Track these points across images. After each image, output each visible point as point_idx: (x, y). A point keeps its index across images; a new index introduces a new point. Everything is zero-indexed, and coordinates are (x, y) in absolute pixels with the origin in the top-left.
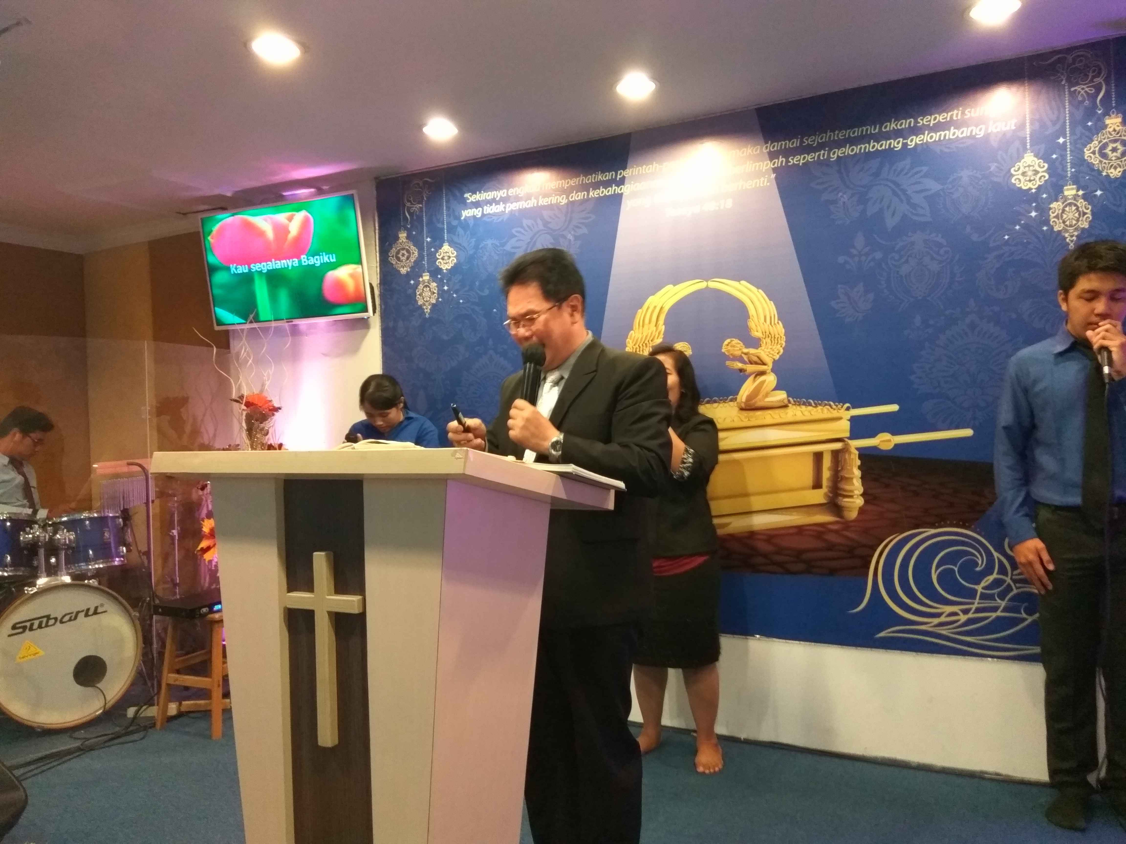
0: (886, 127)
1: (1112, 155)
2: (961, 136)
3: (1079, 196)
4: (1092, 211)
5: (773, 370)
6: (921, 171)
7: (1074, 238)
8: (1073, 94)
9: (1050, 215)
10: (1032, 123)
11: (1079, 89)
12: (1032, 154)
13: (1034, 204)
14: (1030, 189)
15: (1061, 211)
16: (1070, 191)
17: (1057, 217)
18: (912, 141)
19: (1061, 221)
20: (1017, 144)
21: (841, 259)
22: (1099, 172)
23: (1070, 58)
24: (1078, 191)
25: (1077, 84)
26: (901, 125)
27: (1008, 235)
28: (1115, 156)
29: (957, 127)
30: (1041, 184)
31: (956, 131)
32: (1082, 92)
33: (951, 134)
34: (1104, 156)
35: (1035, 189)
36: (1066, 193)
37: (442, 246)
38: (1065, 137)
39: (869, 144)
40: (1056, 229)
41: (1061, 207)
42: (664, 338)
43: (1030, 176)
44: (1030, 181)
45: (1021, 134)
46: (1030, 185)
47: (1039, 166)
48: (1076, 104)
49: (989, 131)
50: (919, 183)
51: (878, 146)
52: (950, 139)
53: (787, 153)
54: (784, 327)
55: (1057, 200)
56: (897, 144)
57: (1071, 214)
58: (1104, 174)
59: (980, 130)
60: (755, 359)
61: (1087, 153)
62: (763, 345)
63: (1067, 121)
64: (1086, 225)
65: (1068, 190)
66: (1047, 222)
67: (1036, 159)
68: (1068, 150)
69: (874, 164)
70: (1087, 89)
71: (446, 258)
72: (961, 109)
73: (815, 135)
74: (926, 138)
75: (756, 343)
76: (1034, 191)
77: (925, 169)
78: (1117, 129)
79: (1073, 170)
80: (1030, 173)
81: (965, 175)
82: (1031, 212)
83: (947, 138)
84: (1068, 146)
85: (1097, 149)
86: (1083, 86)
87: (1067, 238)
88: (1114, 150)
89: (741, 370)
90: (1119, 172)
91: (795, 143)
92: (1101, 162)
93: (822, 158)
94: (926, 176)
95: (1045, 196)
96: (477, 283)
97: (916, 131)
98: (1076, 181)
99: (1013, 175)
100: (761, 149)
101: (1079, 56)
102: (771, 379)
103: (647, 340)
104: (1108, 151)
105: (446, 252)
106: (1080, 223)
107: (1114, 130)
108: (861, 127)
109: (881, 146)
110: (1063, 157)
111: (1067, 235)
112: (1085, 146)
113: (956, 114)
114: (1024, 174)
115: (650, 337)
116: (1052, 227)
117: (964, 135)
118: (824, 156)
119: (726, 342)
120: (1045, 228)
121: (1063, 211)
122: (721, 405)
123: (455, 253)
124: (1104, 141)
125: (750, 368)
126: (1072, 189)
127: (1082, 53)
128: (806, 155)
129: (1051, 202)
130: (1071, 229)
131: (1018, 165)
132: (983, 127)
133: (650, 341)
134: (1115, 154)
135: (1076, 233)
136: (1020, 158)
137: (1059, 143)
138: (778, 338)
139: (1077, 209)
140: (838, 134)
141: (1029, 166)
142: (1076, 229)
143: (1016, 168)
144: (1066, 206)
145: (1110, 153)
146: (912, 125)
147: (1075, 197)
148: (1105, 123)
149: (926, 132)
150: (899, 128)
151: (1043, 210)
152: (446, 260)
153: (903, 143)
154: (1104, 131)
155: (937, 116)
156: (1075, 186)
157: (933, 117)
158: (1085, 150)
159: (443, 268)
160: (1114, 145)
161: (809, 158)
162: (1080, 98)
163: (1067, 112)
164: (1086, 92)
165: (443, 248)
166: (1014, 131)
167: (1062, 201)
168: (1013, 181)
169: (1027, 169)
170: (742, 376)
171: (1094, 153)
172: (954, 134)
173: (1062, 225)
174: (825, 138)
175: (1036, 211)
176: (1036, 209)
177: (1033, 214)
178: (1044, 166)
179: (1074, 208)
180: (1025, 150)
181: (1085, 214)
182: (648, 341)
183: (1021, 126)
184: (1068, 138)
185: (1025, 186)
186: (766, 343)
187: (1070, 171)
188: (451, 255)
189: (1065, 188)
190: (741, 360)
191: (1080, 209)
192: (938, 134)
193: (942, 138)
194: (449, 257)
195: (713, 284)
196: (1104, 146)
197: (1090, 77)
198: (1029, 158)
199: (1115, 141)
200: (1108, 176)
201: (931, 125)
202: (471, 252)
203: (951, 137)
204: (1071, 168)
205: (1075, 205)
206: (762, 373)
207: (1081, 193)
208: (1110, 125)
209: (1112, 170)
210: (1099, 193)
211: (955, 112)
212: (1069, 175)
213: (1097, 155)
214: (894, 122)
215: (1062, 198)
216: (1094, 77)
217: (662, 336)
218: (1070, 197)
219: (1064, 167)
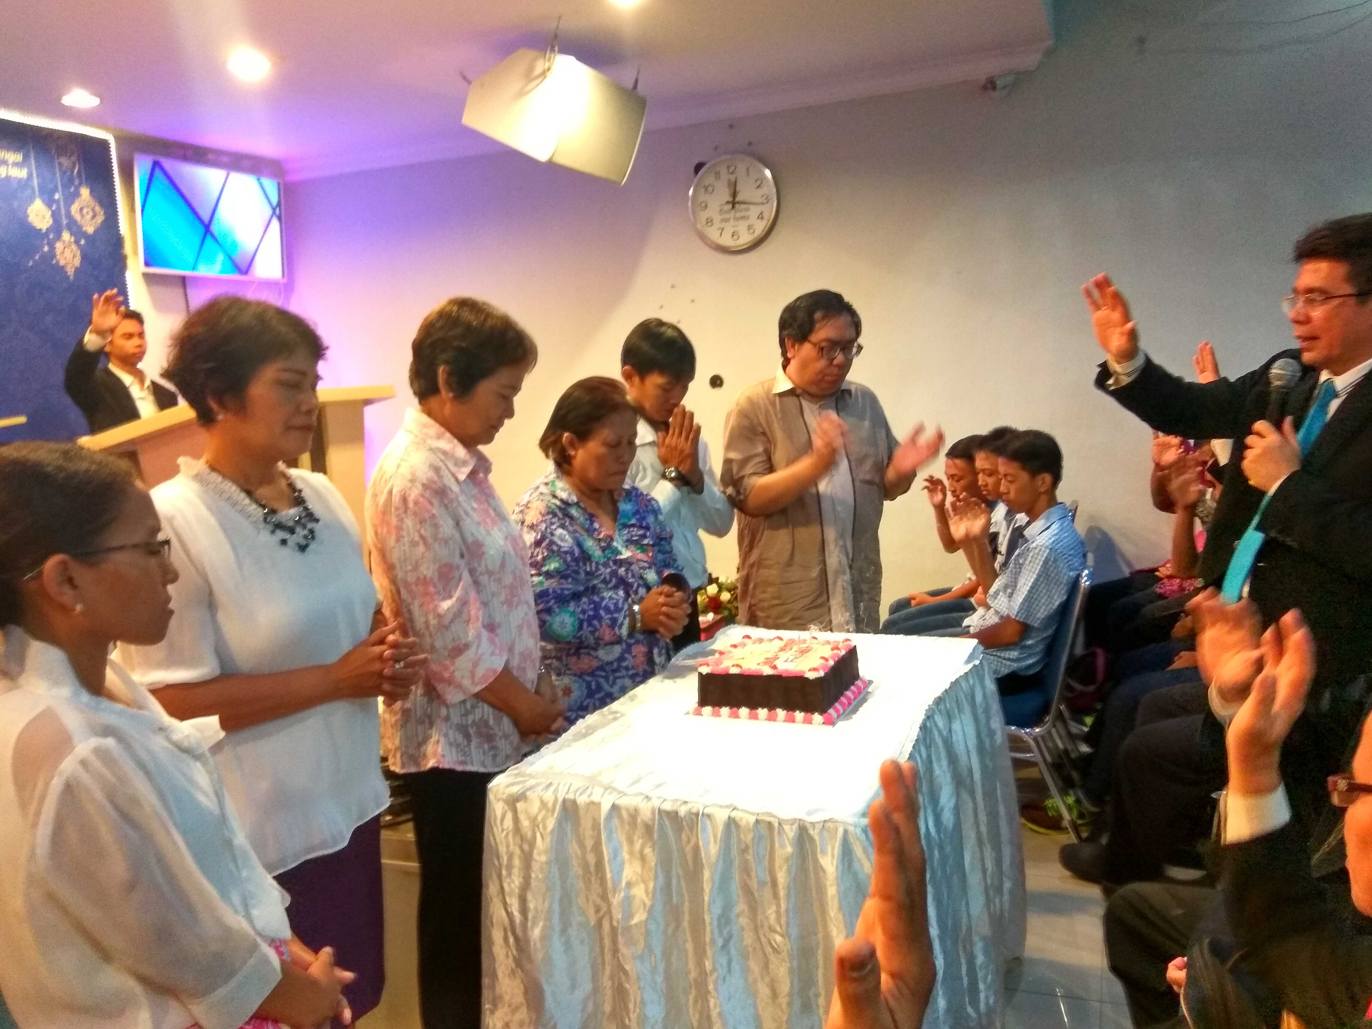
4: (81, 254)
7: (72, 273)
8: (60, 164)
9: (56, 252)
10: (38, 176)
11: (63, 162)
12: (40, 200)
13: (46, 241)
14: (42, 228)
15: (62, 251)
16: (66, 236)
17: (60, 254)
19: (63, 258)
20: (29, 189)
22: (81, 227)
24: (71, 237)
27: (32, 262)
28: (89, 218)
30: (48, 226)
32: (65, 164)
34: (82, 216)
35: (45, 229)
36: (64, 237)
38: (59, 194)
40: (62, 263)
41: (62, 247)
43: (41, 219)
44: (41, 222)
45: (30, 184)
46: (41, 226)
47: (46, 212)
48: (62, 171)
49: (9, 175)
55: (59, 241)
57: (68, 254)
58: (84, 229)
61: (73, 211)
63: (59, 183)
64: (78, 264)
66: (54, 256)
67: (43, 205)
68: (62, 205)
76: (44, 231)
78: (88, 198)
80: (40, 216)
82: (43, 247)
84: (61, 202)
85: (78, 209)
87: (68, 271)
88: (88, 213)
90: (92, 230)
92: (81, 219)
95: (51, 236)
98: (69, 229)
99: (29, 215)
104: (84, 212)
106: (75, 262)
107: (86, 198)
110: (58, 208)
111: (68, 269)
112: (71, 206)
114: (36, 215)
116: (58, 262)
120: (54, 261)
121: (64, 251)
124: (82, 205)
129: (56, 242)
130: (70, 265)
131: (32, 208)
134: (88, 216)
135: (73, 270)
136: (32, 201)
137: (55, 197)
141: (39, 210)
142: (73, 267)
143: (30, 210)
144: (65, 247)
145: (85, 214)
147: (70, 241)
148: (80, 191)
151: (52, 248)
154: (80, 197)
156: (69, 234)
158: (71, 208)
160: (87, 209)
162: (64, 167)
163: (58, 176)
164: (67, 164)
166: (26, 180)
167: (62, 242)
168: (30, 219)
169: (38, 212)
171: (76, 212)
173: (64, 262)
175: (47, 247)
176: (48, 245)
177: (46, 249)
178: (48, 213)
179: (70, 250)
180: (35, 195)
181: (76, 256)
183: (30, 179)
184: (60, 196)
185: (38, 226)
187: (65, 222)
189: (63, 233)
191: (73, 251)
196: (81, 209)
197: (68, 154)
198: (39, 204)
199: (88, 207)
200: (86, 231)
204: (65, 219)
205: (71, 248)
207: (73, 239)
208: (83, 195)
209: (88, 228)
212: (64, 224)
213: (79, 214)
215: (62, 240)
216: (71, 156)
218: (66, 241)
219: (61, 217)
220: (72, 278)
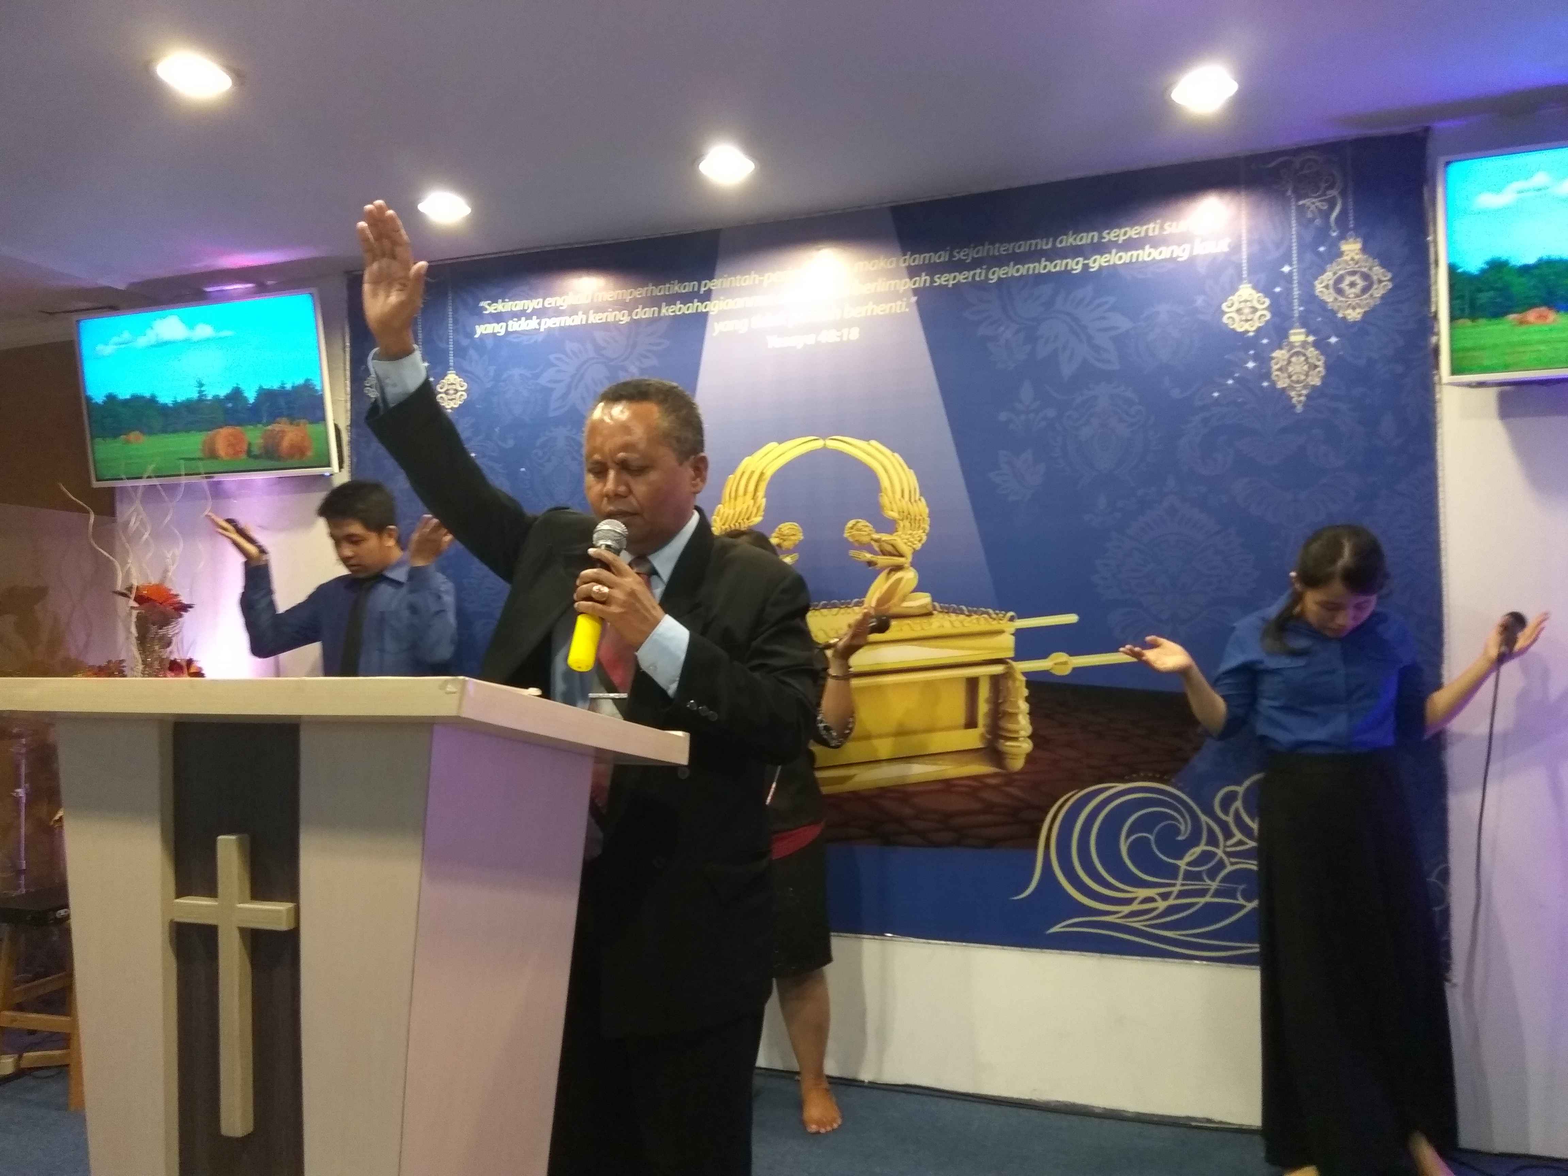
0: (1061, 242)
1: (1351, 292)
2: (1158, 258)
3: (1308, 343)
4: (1325, 363)
5: (913, 565)
6: (1106, 303)
7: (1303, 398)
8: (1301, 210)
9: (1271, 367)
10: (1250, 243)
11: (1308, 204)
12: (1250, 285)
13: (1252, 352)
14: (1247, 332)
15: (1285, 363)
16: (1297, 336)
17: (1280, 369)
18: (1095, 261)
19: (1286, 375)
20: (1231, 271)
21: (1003, 416)
22: (1334, 313)
23: (1297, 162)
24: (1307, 336)
25: (1306, 196)
26: (1081, 240)
27: (1218, 391)
28: (1355, 294)
29: (1154, 246)
30: (1260, 325)
31: (1152, 250)
32: (1313, 207)
33: (1145, 254)
34: (1340, 292)
35: (1254, 331)
36: (1293, 338)
37: (446, 375)
38: (1291, 265)
39: (1039, 262)
40: (1280, 385)
41: (1287, 356)
42: (764, 516)
43: (1247, 315)
44: (1247, 321)
45: (1234, 258)
46: (1246, 326)
47: (1259, 301)
48: (1305, 223)
49: (1195, 254)
50: (1104, 318)
51: (1051, 267)
52: (1144, 262)
53: (933, 269)
54: (928, 505)
55: (1281, 348)
56: (1076, 265)
57: (1298, 367)
58: (1340, 315)
59: (1184, 250)
60: (889, 548)
61: (1319, 287)
62: (900, 529)
63: (1294, 244)
64: (1316, 381)
65: (1295, 334)
66: (1267, 376)
67: (1254, 292)
68: (1295, 282)
69: (1046, 290)
70: (1318, 204)
71: (451, 392)
72: (1158, 221)
73: (968, 247)
74: (1114, 258)
75: (890, 526)
76: (1251, 334)
77: (1112, 300)
78: (1357, 257)
79: (1302, 309)
80: (1247, 311)
81: (1163, 310)
82: (1246, 362)
83: (1140, 259)
84: (1295, 277)
85: (1331, 282)
86: (1314, 200)
87: (1293, 397)
88: (1352, 285)
89: (870, 563)
90: (1359, 313)
91: (942, 257)
92: (1336, 299)
93: (977, 279)
94: (1113, 309)
95: (1265, 341)
96: (497, 430)
97: (1100, 248)
98: (1305, 323)
99: (1224, 313)
100: (898, 262)
101: (1309, 160)
102: (910, 576)
103: (741, 518)
104: (1344, 285)
105: (452, 384)
106: (1310, 379)
107: (1352, 259)
108: (1030, 239)
109: (1055, 266)
110: (1288, 291)
111: (1293, 394)
112: (1316, 279)
113: (1152, 228)
114: (1239, 311)
115: (745, 515)
116: (1273, 384)
117: (1162, 257)
118: (980, 276)
119: (850, 523)
120: (1265, 384)
121: (1289, 362)
122: (842, 611)
123: (466, 386)
124: (1341, 272)
125: (882, 560)
126: (1299, 334)
127: (1313, 157)
128: (957, 274)
129: (1273, 351)
130: (1299, 386)
131: (1231, 300)
132: (1187, 246)
133: (745, 520)
134: (1353, 290)
135: (1304, 392)
136: (1234, 290)
137: (1282, 272)
138: (920, 520)
139: (1307, 359)
140: (999, 248)
141: (1246, 301)
142: (1305, 387)
143: (1228, 303)
144: (1291, 356)
145: (1347, 288)
146: (1095, 240)
147: (1304, 344)
148: (1339, 249)
149: (1114, 251)
150: (1080, 243)
151: (1264, 360)
152: (452, 395)
153: (1084, 264)
154: (1339, 260)
155: (1127, 229)
156: (1303, 330)
157: (1123, 230)
158: (1316, 283)
159: (448, 407)
160: (1353, 278)
161: (961, 277)
162: (1309, 215)
163: (1294, 233)
164: (1316, 207)
165: (447, 378)
166: (1227, 254)
167: (1287, 348)
168: (1225, 319)
169: (1242, 305)
170: (871, 571)
171: (1327, 287)
172: (1150, 254)
173: (1287, 381)
174: (982, 251)
175: (1255, 360)
176: (1255, 358)
177: (1251, 365)
178: (1264, 303)
179: (1303, 358)
180: (1240, 280)
181: (1316, 367)
182: (743, 520)
183: (1236, 248)
184: (1295, 267)
185: (1240, 327)
186: (904, 526)
187: (1298, 309)
188: (460, 389)
189: (1292, 331)
190: (869, 548)
191: (1310, 360)
192: (1130, 254)
193: (1134, 260)
194: (456, 391)
195: (832, 444)
196: (1340, 280)
197: (1322, 189)
198: (1246, 292)
199: (1353, 273)
200: (1344, 319)
201: (1120, 242)
202: (489, 385)
203: (1147, 259)
204: (1300, 306)
205: (1304, 355)
206: (899, 568)
207: (1311, 339)
208: (1345, 253)
209: (1350, 311)
210: (1333, 340)
211: (1151, 226)
212: (1296, 315)
213: (1331, 290)
214: (1073, 234)
215: (1287, 345)
216: (1328, 188)
217: (761, 513)
218: (1297, 344)
219: (1291, 304)
220: (1299, 409)
